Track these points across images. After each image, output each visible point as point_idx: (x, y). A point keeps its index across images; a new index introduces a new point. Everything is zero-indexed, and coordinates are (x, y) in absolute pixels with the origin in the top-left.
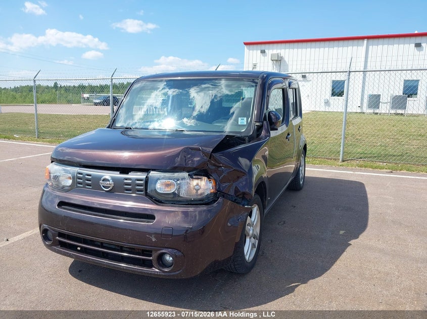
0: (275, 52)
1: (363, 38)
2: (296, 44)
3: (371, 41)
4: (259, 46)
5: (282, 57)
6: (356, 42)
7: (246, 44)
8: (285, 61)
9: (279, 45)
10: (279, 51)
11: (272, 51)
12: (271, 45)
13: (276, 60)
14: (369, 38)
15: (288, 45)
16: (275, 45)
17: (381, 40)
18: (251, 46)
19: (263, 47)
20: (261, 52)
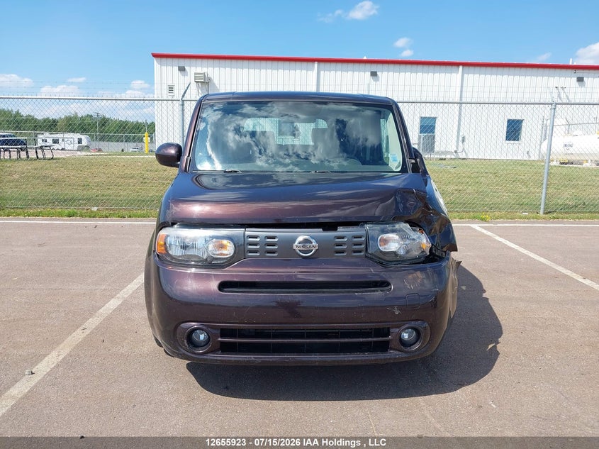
0: (199, 70)
1: (313, 60)
2: (228, 62)
3: (322, 65)
4: (176, 61)
5: (210, 79)
6: (305, 64)
7: (155, 56)
8: (214, 84)
9: (205, 61)
10: (205, 70)
11: (195, 69)
12: (193, 61)
13: (203, 82)
14: (320, 61)
15: (217, 61)
16: (199, 61)
17: (333, 65)
18: (164, 60)
19: (182, 62)
20: (179, 70)
